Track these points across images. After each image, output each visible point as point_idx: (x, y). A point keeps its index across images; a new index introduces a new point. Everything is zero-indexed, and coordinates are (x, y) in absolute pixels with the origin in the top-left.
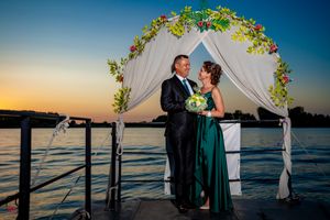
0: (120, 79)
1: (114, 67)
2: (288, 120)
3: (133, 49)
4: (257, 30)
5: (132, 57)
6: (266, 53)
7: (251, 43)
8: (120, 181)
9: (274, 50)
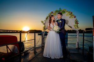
0: (44, 24)
1: (42, 22)
2: (78, 32)
3: (46, 18)
4: (71, 13)
7: (70, 16)
8: (44, 43)
9: (75, 17)
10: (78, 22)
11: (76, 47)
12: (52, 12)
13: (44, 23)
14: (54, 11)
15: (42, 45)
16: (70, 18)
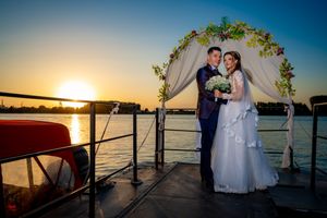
0: (164, 78)
1: (157, 70)
2: (292, 107)
3: (172, 56)
4: (267, 37)
5: (171, 62)
6: (275, 54)
7: (262, 48)
8: (163, 149)
9: (280, 52)
10: (293, 72)
11: (283, 166)
12: (194, 32)
13: (164, 73)
14: (201, 28)
15: (157, 155)
16: (261, 54)
